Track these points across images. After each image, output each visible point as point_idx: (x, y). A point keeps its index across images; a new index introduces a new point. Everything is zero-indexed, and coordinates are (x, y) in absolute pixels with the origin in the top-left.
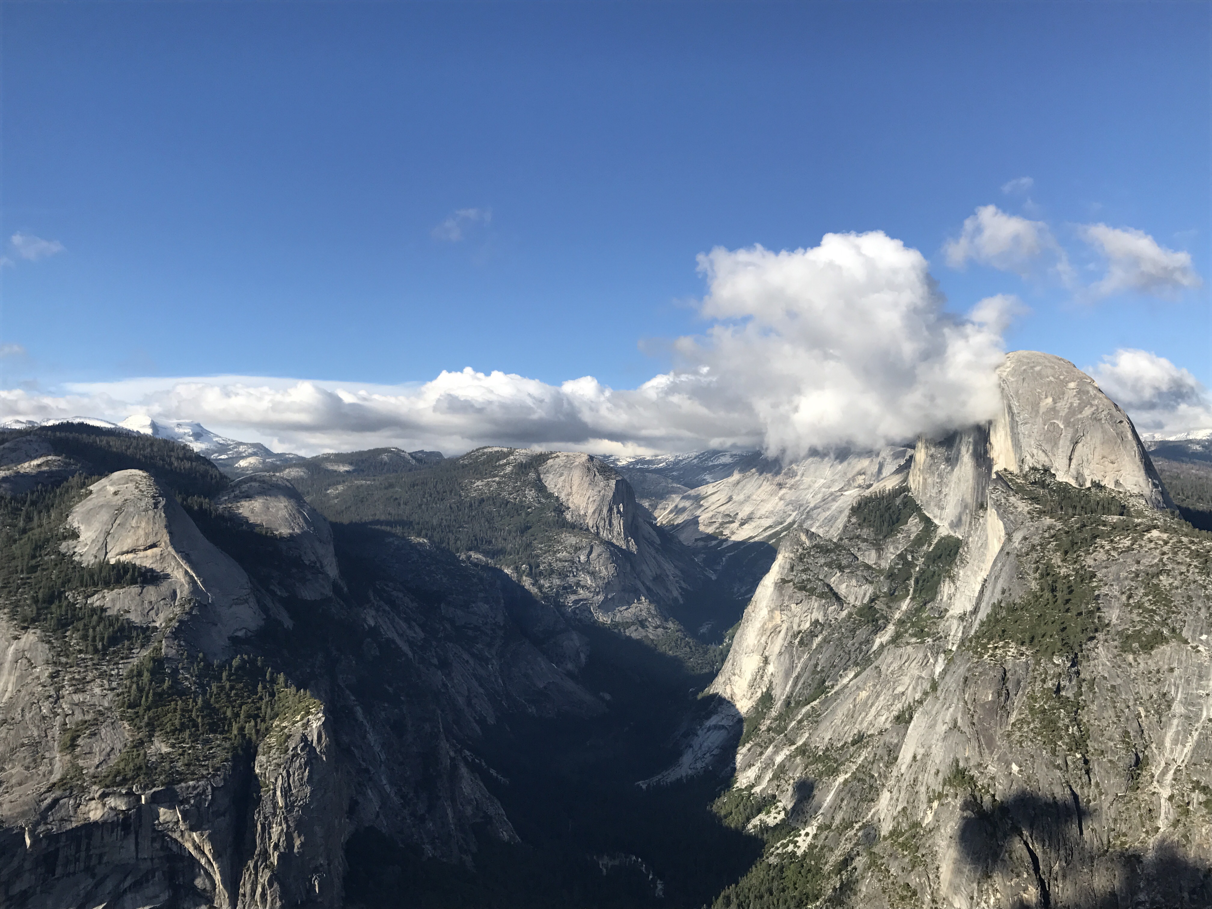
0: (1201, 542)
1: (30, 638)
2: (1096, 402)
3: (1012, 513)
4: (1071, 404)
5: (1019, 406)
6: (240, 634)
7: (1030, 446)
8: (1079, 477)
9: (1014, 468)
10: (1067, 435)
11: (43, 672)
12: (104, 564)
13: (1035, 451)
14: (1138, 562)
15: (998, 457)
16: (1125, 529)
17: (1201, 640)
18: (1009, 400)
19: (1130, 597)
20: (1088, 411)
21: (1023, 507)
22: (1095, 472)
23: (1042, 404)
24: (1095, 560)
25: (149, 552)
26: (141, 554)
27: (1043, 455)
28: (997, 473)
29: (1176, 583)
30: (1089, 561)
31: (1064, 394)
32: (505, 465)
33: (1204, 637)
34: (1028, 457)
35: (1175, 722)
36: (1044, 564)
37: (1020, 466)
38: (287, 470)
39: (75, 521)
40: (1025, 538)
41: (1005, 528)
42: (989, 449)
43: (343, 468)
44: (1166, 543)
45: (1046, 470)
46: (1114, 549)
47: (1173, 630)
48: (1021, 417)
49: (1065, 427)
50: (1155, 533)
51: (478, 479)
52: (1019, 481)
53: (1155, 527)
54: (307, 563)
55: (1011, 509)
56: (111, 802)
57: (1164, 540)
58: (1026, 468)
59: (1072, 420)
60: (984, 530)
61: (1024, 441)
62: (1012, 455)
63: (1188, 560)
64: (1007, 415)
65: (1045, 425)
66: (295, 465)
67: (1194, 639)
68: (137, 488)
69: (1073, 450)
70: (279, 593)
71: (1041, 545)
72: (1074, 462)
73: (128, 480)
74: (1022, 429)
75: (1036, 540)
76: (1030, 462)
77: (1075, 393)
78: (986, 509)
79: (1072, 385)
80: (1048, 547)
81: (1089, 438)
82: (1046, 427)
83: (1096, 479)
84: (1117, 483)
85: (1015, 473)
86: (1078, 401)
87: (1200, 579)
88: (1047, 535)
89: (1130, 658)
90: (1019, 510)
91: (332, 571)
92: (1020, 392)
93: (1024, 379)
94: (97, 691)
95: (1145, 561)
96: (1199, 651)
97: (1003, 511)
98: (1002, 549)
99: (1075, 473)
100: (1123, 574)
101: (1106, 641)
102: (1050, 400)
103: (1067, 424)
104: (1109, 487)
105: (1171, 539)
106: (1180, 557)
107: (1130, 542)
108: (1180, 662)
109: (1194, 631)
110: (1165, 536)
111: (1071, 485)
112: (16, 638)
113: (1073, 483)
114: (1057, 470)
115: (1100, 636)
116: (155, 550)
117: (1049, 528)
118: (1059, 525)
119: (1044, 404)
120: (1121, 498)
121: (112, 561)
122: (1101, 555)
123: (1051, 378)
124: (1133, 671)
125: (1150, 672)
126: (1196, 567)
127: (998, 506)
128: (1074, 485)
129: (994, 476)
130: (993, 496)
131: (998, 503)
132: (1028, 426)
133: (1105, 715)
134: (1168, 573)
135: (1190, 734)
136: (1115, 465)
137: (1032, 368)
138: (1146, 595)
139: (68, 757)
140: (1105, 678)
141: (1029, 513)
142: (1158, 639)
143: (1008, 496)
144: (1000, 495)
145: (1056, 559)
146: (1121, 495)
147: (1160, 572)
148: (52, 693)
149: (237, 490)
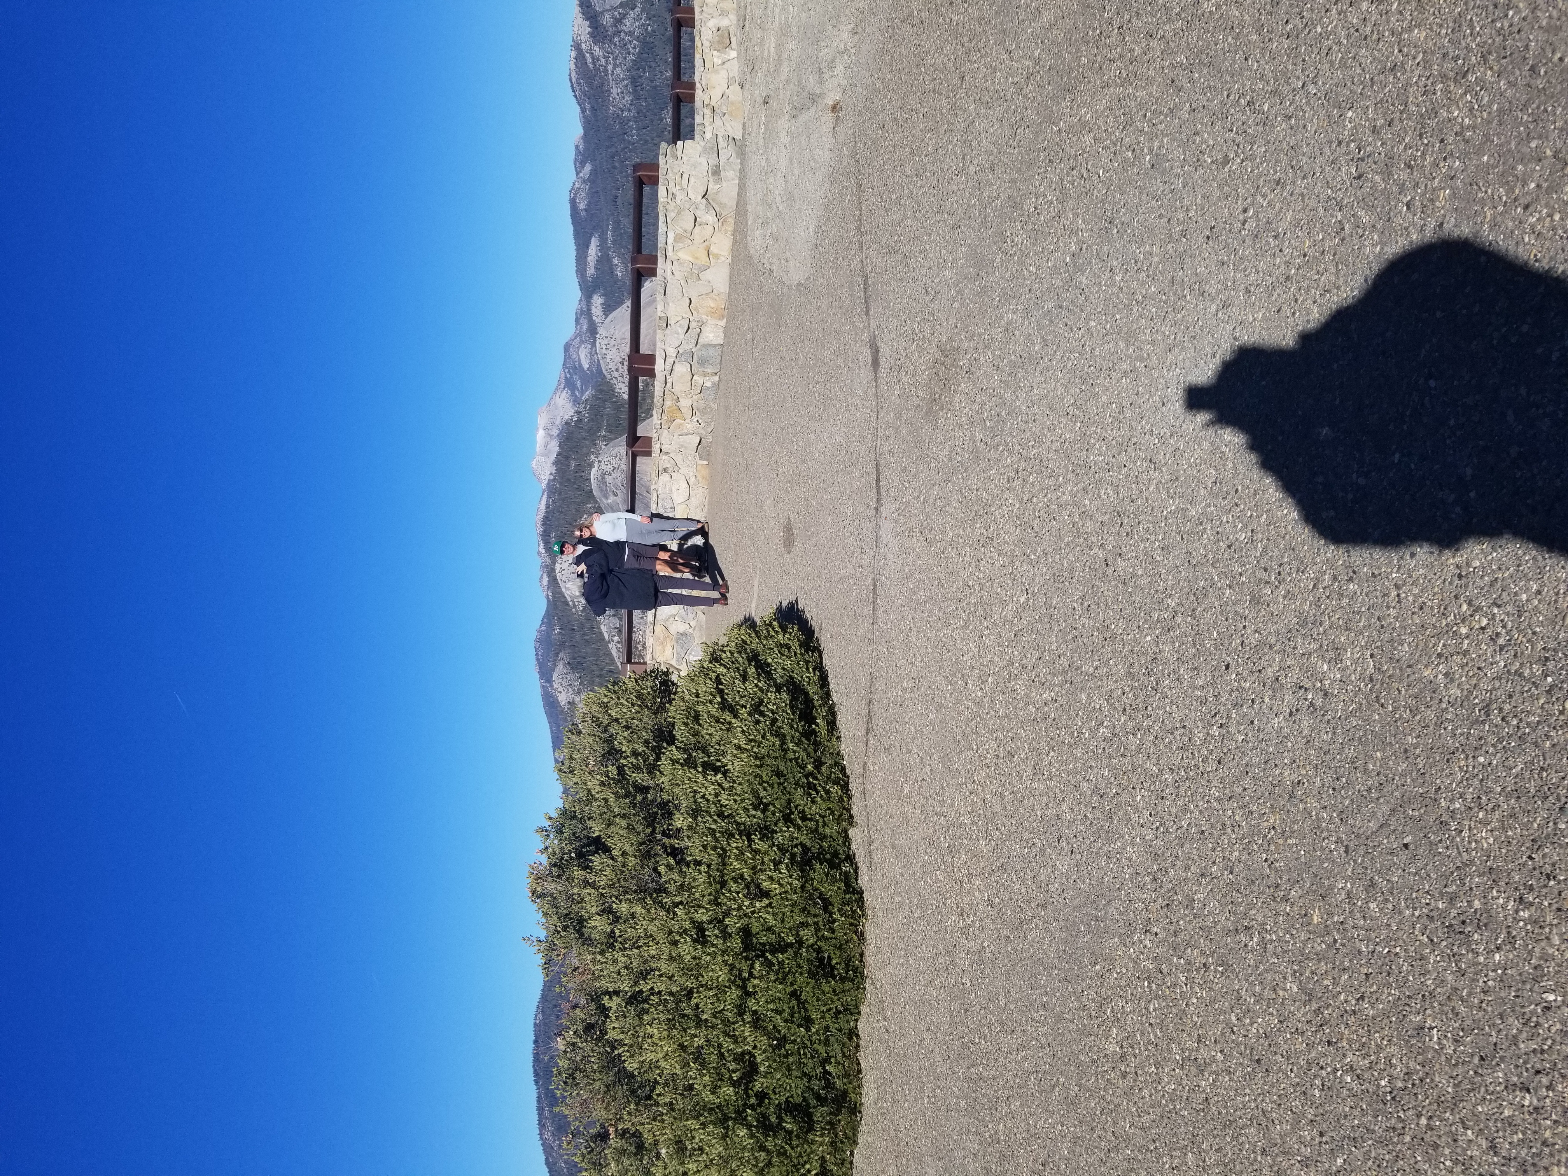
32: (592, 55)
51: (610, 93)
149: (616, 374)
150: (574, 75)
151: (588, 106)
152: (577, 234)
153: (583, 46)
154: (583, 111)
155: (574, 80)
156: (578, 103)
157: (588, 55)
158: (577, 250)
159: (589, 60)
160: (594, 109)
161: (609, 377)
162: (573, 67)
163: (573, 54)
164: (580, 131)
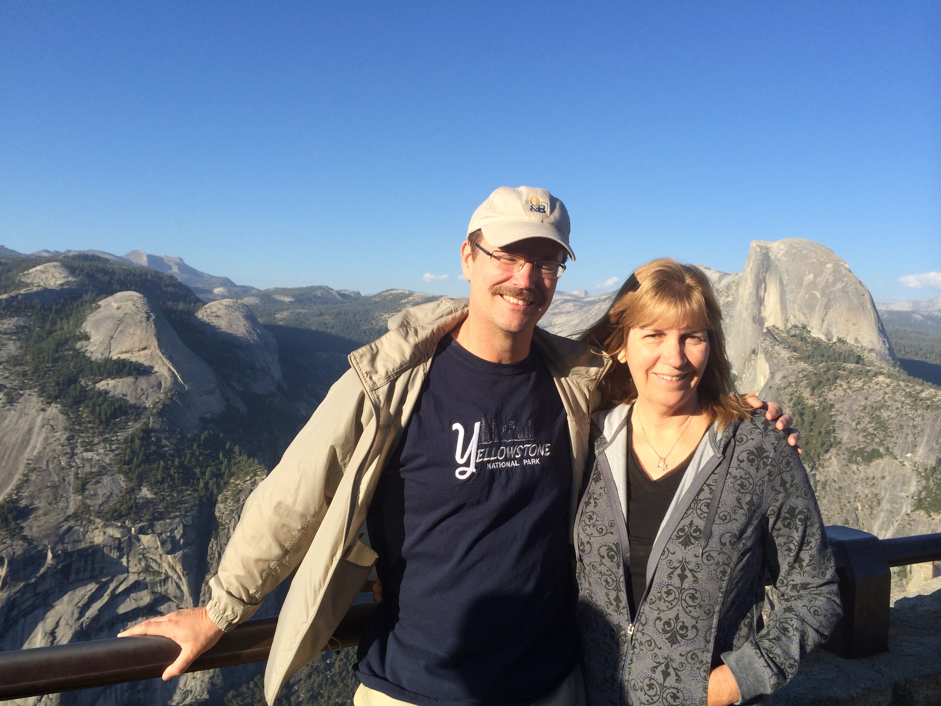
0: (913, 386)
1: (54, 410)
2: (846, 279)
3: (776, 358)
4: (828, 280)
5: (788, 279)
6: (208, 416)
7: (794, 309)
8: (828, 334)
9: (780, 325)
10: (821, 302)
11: (62, 436)
12: (108, 360)
13: (797, 314)
14: (867, 399)
15: (769, 316)
16: (859, 374)
17: (907, 457)
18: (781, 275)
19: (858, 423)
20: (839, 286)
21: (785, 354)
22: (840, 331)
23: (806, 279)
24: (835, 395)
25: (142, 353)
26: (136, 354)
27: (803, 316)
28: (767, 328)
29: (893, 415)
30: (831, 396)
31: (822, 271)
32: (406, 303)
33: (909, 455)
34: (792, 318)
35: (882, 515)
36: (797, 397)
37: (785, 324)
38: (246, 299)
39: (87, 327)
40: (784, 377)
41: (770, 369)
42: (762, 310)
43: (287, 299)
44: (888, 386)
45: (804, 327)
46: (850, 388)
47: (888, 449)
48: (789, 288)
49: (822, 297)
50: (881, 378)
51: (386, 313)
52: (783, 335)
53: (881, 373)
54: (259, 367)
55: (776, 355)
56: (111, 531)
57: (887, 384)
58: (790, 326)
59: (827, 292)
60: (755, 370)
61: (789, 306)
62: (779, 315)
63: (903, 399)
64: (778, 286)
65: (806, 294)
66: (253, 295)
67: (901, 456)
68: (134, 305)
69: (826, 314)
70: (237, 388)
71: (796, 382)
72: (826, 322)
73: (128, 299)
74: (789, 296)
75: (792, 379)
76: (792, 321)
77: (831, 272)
78: (757, 354)
79: (829, 266)
80: (801, 384)
81: (838, 305)
82: (807, 296)
83: (841, 336)
84: (856, 340)
85: (781, 328)
86: (833, 278)
87: (911, 413)
88: (800, 375)
89: (854, 467)
90: (782, 356)
91: (277, 373)
92: (790, 269)
93: (793, 260)
94: (101, 451)
95: (872, 399)
96: (904, 465)
97: (769, 357)
98: (766, 384)
99: (825, 331)
100: (855, 407)
101: (838, 454)
102: (811, 276)
103: (823, 294)
104: (850, 342)
105: (892, 383)
106: (898, 396)
107: (862, 384)
108: (890, 472)
109: (902, 451)
110: (888, 381)
111: (822, 340)
112: (43, 410)
113: (823, 338)
114: (812, 328)
115: (833, 451)
116: (146, 351)
117: (803, 370)
118: (810, 368)
119: (807, 279)
120: (858, 351)
121: (115, 358)
122: (840, 392)
123: (814, 260)
124: (856, 477)
125: (868, 479)
126: (908, 404)
127: (766, 352)
128: (824, 340)
129: (765, 330)
130: (763, 345)
131: (766, 350)
132: (794, 294)
133: (833, 507)
134: (888, 408)
135: (892, 524)
136: (856, 327)
137: (801, 251)
138: (870, 422)
139: (80, 497)
140: (835, 481)
141: (788, 358)
142: (875, 455)
143: (775, 345)
144: (768, 344)
145: (806, 394)
146: (859, 349)
147: (881, 407)
148: (69, 451)
149: (209, 311)
150: (395, 292)
151: (377, 300)
152: (301, 289)
153: (411, 298)
154: (375, 296)
155: (392, 292)
156: (379, 294)
157: (406, 300)
158: (291, 290)
159: (403, 301)
160: (376, 303)
161: (206, 306)
162: (400, 291)
163: (407, 292)
164: (363, 294)
